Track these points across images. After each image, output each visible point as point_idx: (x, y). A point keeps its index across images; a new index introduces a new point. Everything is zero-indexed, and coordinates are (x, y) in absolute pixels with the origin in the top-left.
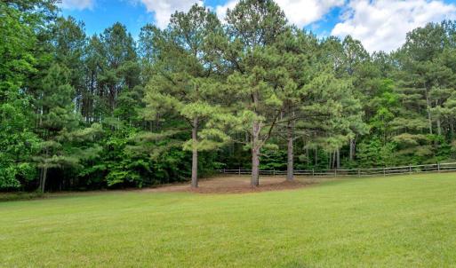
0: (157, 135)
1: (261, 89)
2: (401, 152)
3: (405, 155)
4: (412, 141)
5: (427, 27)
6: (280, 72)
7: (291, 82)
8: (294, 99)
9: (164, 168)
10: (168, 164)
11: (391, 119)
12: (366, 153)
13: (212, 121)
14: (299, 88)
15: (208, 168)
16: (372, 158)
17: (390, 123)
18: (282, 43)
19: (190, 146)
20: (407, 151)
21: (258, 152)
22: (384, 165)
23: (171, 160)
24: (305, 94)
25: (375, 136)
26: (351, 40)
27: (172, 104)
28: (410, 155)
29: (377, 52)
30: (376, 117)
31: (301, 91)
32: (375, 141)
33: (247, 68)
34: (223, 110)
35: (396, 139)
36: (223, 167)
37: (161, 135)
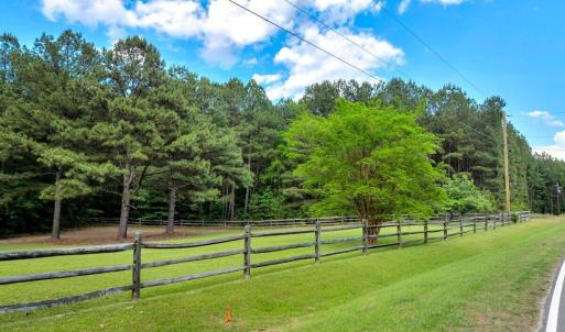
0: (10, 176)
1: (126, 143)
2: (289, 205)
3: (293, 208)
4: (297, 195)
5: (324, 84)
6: (148, 127)
7: (158, 138)
8: (160, 155)
9: (18, 214)
10: (24, 210)
11: (282, 172)
12: (258, 204)
13: (72, 170)
14: (168, 143)
15: (81, 216)
16: (263, 210)
17: (283, 175)
18: (154, 97)
19: (49, 194)
20: (294, 205)
21: (127, 203)
22: (273, 218)
23: (29, 205)
24: (173, 150)
25: (268, 188)
26: (255, 84)
27: (28, 147)
28: (297, 208)
29: (286, 98)
30: (270, 168)
31: (169, 147)
32: (267, 192)
33: (114, 119)
34: (87, 158)
35: (285, 191)
36: (101, 215)
37: (15, 177)
